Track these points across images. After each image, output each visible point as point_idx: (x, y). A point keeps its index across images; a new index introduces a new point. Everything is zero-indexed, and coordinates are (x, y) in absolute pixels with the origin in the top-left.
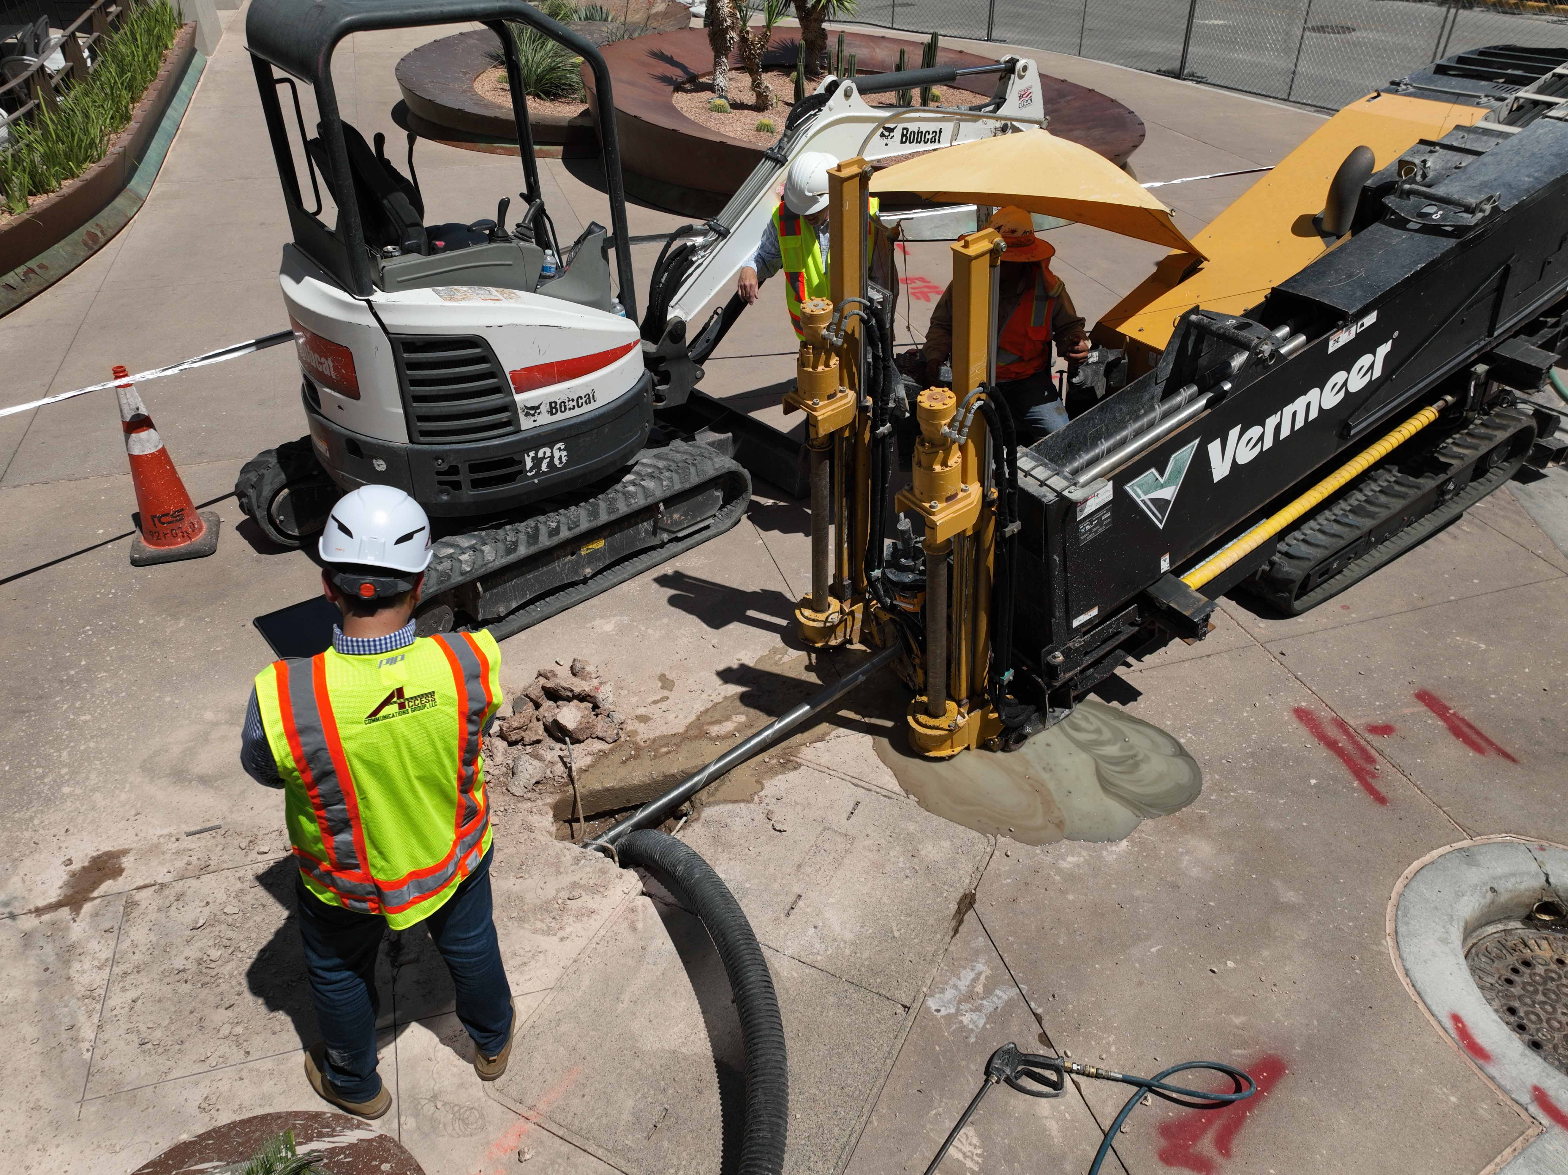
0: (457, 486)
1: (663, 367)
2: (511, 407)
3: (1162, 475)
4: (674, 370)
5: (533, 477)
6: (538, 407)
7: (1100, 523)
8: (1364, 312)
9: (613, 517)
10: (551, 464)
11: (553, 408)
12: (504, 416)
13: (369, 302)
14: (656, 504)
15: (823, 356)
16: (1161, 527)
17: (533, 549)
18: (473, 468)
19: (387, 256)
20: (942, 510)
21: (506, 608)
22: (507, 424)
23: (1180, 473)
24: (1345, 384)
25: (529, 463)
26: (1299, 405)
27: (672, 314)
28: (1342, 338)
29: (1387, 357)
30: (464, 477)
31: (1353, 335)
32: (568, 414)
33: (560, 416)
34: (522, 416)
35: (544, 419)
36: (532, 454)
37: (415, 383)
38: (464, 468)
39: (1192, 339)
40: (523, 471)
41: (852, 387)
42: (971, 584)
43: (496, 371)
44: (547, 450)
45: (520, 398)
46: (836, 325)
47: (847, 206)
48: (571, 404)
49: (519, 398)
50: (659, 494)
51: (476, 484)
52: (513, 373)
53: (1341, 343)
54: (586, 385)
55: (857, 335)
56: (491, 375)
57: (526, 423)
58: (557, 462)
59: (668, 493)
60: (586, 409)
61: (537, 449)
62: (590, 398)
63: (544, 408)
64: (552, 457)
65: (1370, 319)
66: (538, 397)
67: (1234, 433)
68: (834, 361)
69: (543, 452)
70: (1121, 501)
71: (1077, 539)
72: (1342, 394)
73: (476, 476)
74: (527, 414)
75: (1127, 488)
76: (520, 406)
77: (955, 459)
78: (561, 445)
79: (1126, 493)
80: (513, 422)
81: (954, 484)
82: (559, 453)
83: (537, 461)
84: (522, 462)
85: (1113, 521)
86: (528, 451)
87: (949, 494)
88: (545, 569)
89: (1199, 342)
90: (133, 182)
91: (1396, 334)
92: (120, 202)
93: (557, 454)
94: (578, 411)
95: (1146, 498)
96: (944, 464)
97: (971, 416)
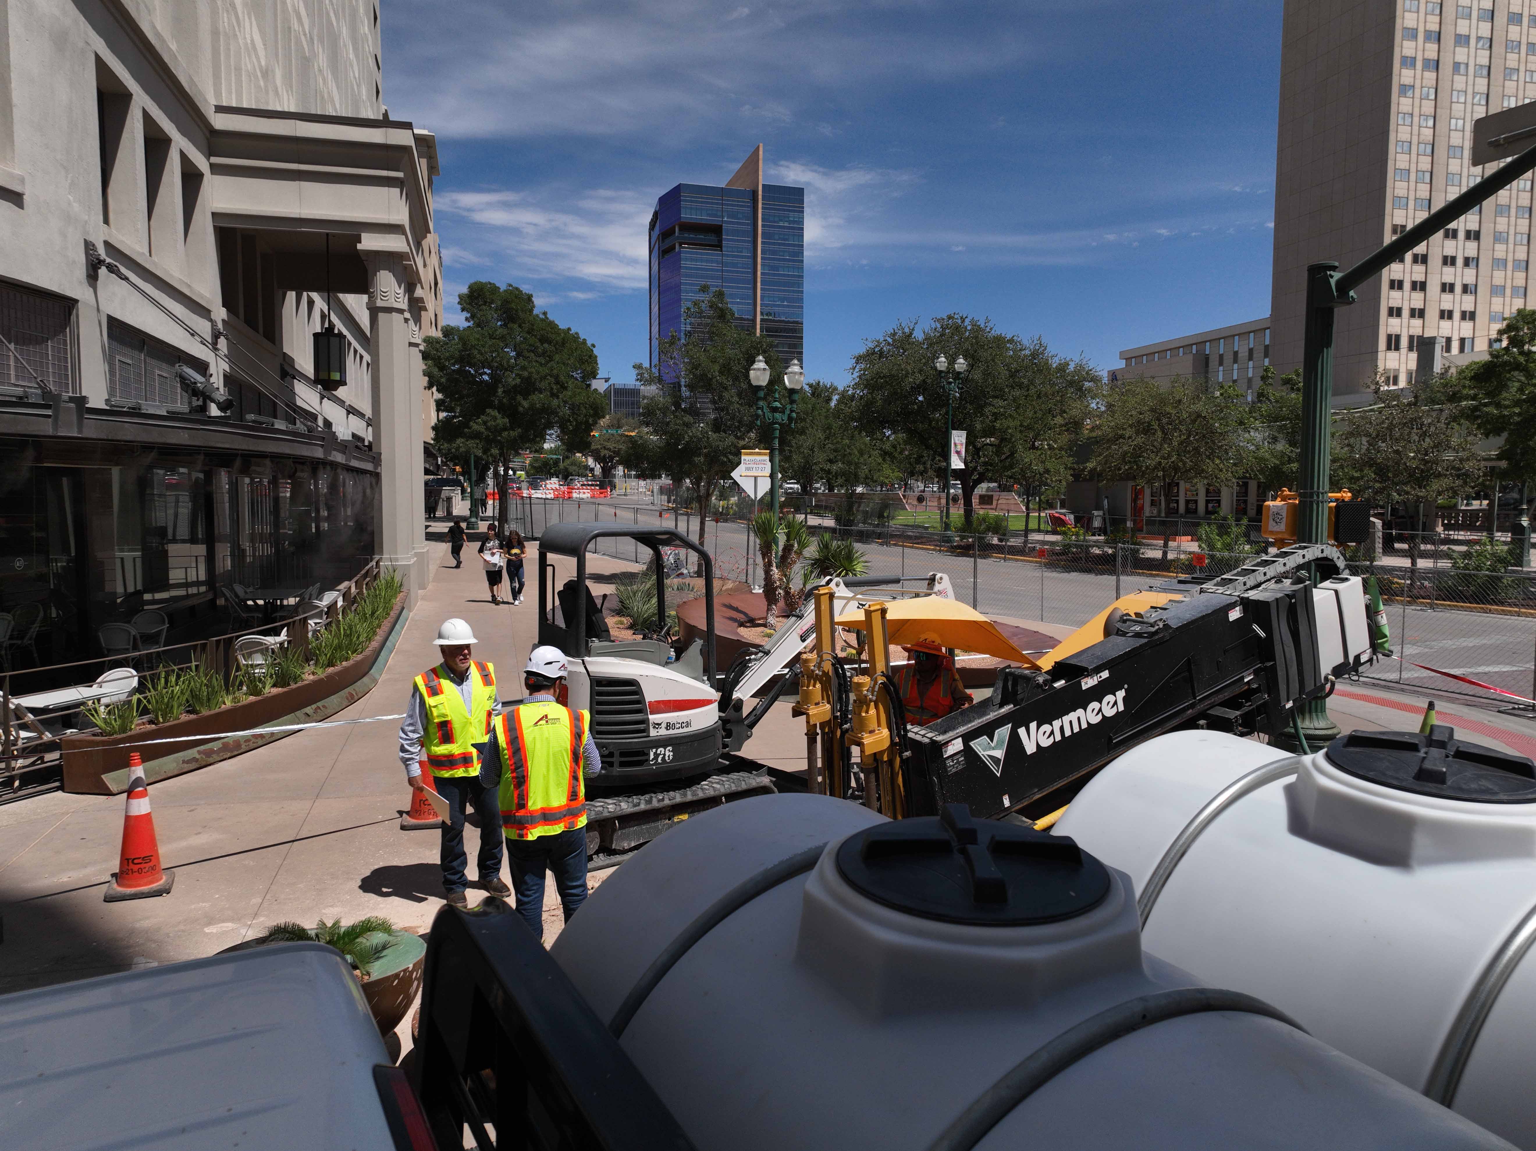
1: (728, 726)
2: (646, 721)
3: (992, 741)
4: (735, 729)
5: (653, 765)
6: (660, 724)
7: (958, 762)
8: (1098, 670)
9: (695, 798)
10: (663, 759)
11: (668, 726)
12: (642, 726)
13: (583, 661)
14: (720, 797)
15: (812, 681)
16: (999, 775)
17: (648, 807)
18: (622, 754)
19: (593, 642)
20: (867, 737)
21: (629, 844)
22: (643, 731)
23: (1003, 742)
24: (1100, 710)
25: (652, 756)
26: (1073, 716)
27: (736, 695)
28: (1088, 683)
29: (1124, 699)
30: (616, 760)
31: (1096, 682)
32: (676, 731)
33: (671, 732)
34: (651, 728)
35: (663, 732)
36: (654, 750)
37: (600, 703)
38: (617, 754)
39: (1010, 683)
40: (648, 760)
41: (829, 702)
42: (890, 794)
43: (641, 701)
44: (662, 749)
45: (653, 718)
46: (819, 665)
47: (823, 607)
48: (678, 726)
49: (651, 717)
50: (723, 791)
51: (622, 764)
52: (650, 702)
53: (1089, 686)
54: (687, 716)
55: (830, 674)
56: (638, 702)
57: (653, 733)
58: (667, 758)
59: (728, 791)
60: (685, 730)
61: (657, 747)
62: (688, 724)
63: (664, 725)
64: (664, 755)
65: (1105, 674)
66: (661, 718)
67: (1033, 725)
68: (818, 685)
69: (661, 750)
70: (968, 751)
71: (946, 771)
72: (1100, 717)
73: (623, 759)
74: (654, 727)
75: (972, 744)
76: (651, 722)
77: (872, 711)
78: (670, 748)
79: (971, 747)
80: (646, 730)
81: (873, 725)
82: (668, 753)
83: (656, 756)
84: (648, 754)
85: (966, 763)
86: (652, 748)
87: (871, 729)
88: (653, 825)
89: (1015, 685)
90: (372, 671)
91: (1126, 686)
92: (365, 679)
93: (667, 754)
94: (681, 731)
95: (985, 753)
96: (867, 712)
97: (877, 687)
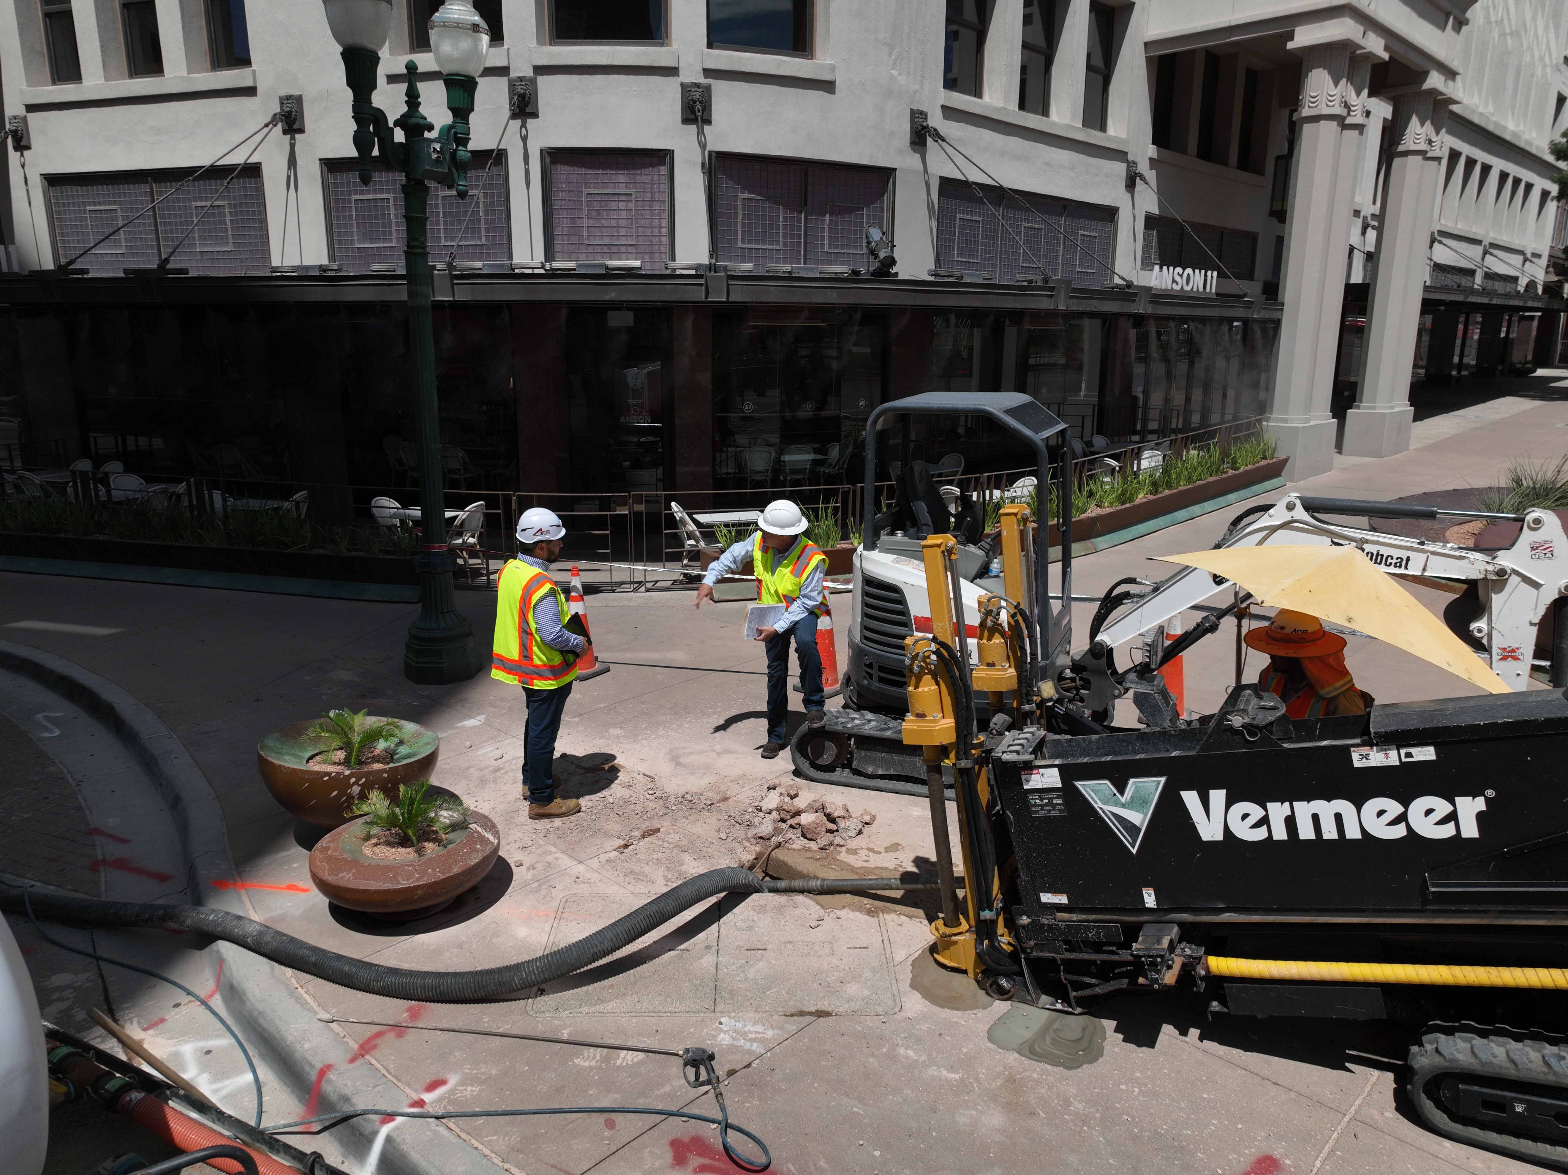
0: (871, 676)
2: (904, 637)
3: (1122, 794)
7: (1051, 805)
8: (1401, 740)
16: (1134, 851)
18: (882, 669)
23: (1146, 802)
24: (1403, 818)
26: (1323, 807)
29: (1481, 817)
30: (875, 672)
31: (1393, 761)
37: (866, 605)
38: (876, 666)
43: (905, 612)
51: (881, 680)
52: (916, 617)
53: (1372, 763)
56: (902, 613)
65: (1426, 754)
67: (1218, 795)
70: (1071, 794)
71: (1029, 811)
72: (1399, 831)
73: (881, 674)
75: (1079, 785)
79: (1077, 789)
85: (1067, 811)
87: (918, 712)
88: (908, 758)
95: (1107, 808)
96: (916, 687)
